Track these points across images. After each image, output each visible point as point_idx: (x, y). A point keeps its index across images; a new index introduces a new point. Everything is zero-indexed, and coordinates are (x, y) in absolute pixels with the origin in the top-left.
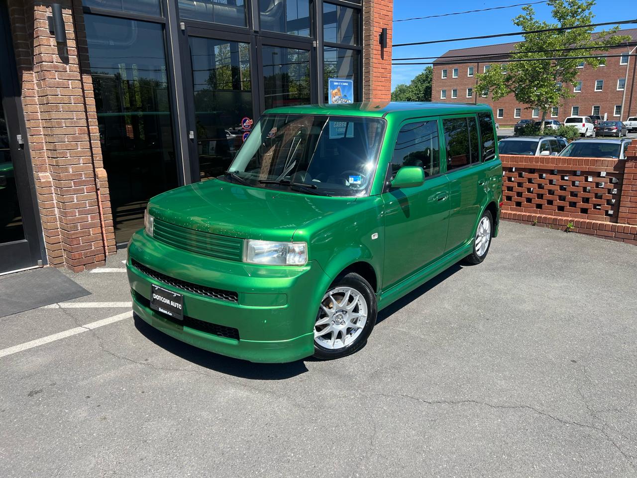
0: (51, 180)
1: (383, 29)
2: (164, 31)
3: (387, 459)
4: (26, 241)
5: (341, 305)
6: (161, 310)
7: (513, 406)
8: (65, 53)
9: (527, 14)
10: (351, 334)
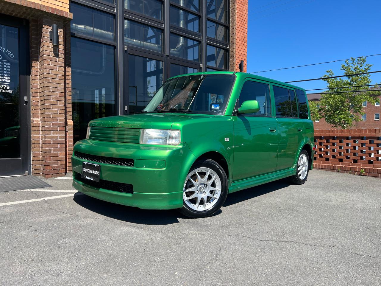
0: (40, 123)
1: (241, 61)
2: (115, 50)
3: (227, 264)
4: (20, 158)
5: (203, 180)
6: (87, 178)
7: (323, 245)
8: (57, 51)
9: (329, 75)
10: (210, 203)
